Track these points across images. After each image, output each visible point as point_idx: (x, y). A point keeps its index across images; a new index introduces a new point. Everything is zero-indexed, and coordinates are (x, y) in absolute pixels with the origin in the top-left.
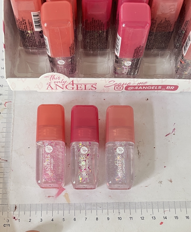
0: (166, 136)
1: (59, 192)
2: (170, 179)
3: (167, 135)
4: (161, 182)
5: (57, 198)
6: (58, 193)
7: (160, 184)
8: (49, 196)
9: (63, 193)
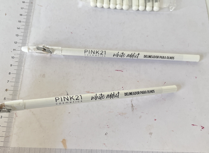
4: (151, 134)
5: (55, 143)
7: (150, 135)
9: (61, 139)
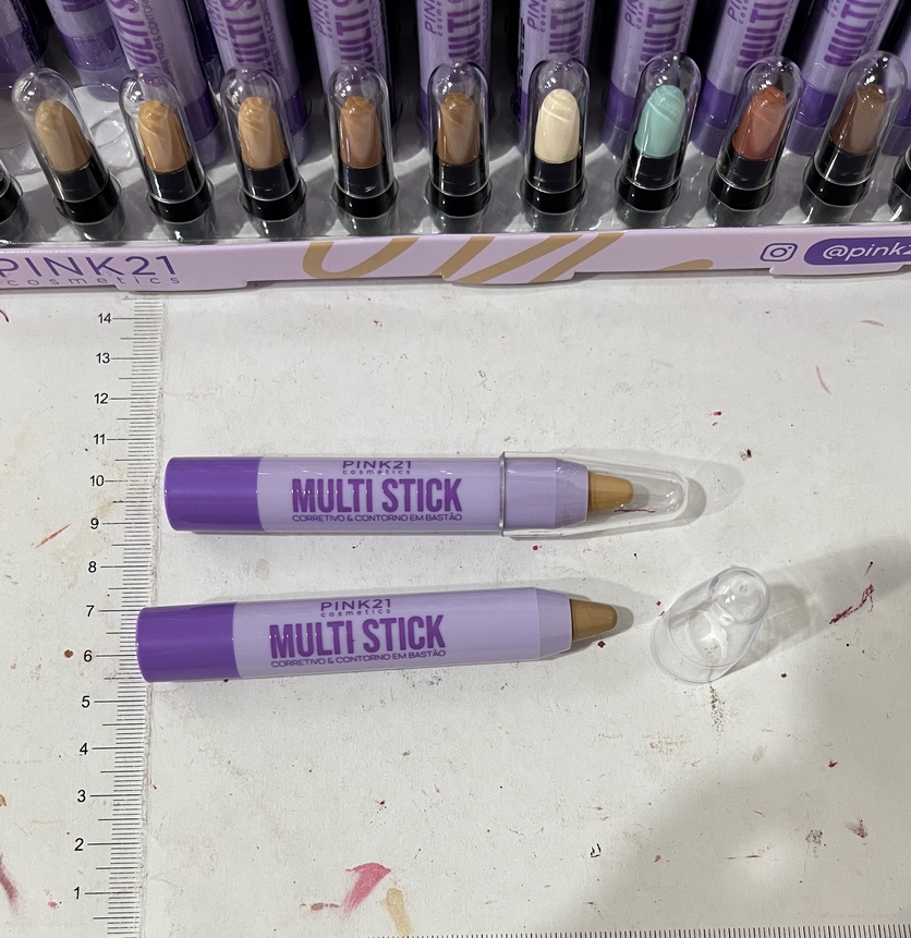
0: (835, 620)
1: (360, 883)
2: (857, 823)
3: (839, 617)
4: (816, 836)
5: (354, 913)
6: (356, 888)
7: (813, 844)
8: (317, 907)
9: (380, 891)
